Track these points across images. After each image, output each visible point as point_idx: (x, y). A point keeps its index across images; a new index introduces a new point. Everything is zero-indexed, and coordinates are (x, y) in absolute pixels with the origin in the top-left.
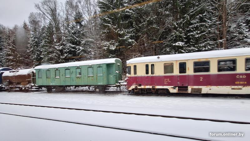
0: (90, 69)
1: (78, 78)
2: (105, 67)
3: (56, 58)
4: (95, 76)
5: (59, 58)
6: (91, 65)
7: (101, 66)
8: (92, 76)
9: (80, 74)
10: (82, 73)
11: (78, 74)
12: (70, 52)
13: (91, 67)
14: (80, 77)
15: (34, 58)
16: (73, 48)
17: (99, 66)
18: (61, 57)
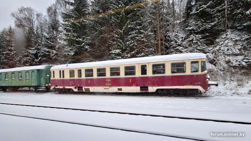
0: (27, 73)
1: (20, 80)
2: (36, 71)
3: (30, 61)
4: (30, 79)
5: (33, 61)
6: (27, 70)
7: (34, 71)
8: (29, 79)
9: (21, 77)
10: (22, 76)
11: (20, 77)
12: (44, 56)
13: (28, 72)
14: (21, 79)
15: (17, 60)
16: (48, 52)
17: (33, 71)
18: (36, 60)
